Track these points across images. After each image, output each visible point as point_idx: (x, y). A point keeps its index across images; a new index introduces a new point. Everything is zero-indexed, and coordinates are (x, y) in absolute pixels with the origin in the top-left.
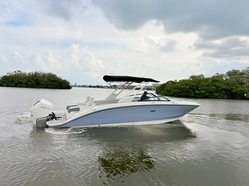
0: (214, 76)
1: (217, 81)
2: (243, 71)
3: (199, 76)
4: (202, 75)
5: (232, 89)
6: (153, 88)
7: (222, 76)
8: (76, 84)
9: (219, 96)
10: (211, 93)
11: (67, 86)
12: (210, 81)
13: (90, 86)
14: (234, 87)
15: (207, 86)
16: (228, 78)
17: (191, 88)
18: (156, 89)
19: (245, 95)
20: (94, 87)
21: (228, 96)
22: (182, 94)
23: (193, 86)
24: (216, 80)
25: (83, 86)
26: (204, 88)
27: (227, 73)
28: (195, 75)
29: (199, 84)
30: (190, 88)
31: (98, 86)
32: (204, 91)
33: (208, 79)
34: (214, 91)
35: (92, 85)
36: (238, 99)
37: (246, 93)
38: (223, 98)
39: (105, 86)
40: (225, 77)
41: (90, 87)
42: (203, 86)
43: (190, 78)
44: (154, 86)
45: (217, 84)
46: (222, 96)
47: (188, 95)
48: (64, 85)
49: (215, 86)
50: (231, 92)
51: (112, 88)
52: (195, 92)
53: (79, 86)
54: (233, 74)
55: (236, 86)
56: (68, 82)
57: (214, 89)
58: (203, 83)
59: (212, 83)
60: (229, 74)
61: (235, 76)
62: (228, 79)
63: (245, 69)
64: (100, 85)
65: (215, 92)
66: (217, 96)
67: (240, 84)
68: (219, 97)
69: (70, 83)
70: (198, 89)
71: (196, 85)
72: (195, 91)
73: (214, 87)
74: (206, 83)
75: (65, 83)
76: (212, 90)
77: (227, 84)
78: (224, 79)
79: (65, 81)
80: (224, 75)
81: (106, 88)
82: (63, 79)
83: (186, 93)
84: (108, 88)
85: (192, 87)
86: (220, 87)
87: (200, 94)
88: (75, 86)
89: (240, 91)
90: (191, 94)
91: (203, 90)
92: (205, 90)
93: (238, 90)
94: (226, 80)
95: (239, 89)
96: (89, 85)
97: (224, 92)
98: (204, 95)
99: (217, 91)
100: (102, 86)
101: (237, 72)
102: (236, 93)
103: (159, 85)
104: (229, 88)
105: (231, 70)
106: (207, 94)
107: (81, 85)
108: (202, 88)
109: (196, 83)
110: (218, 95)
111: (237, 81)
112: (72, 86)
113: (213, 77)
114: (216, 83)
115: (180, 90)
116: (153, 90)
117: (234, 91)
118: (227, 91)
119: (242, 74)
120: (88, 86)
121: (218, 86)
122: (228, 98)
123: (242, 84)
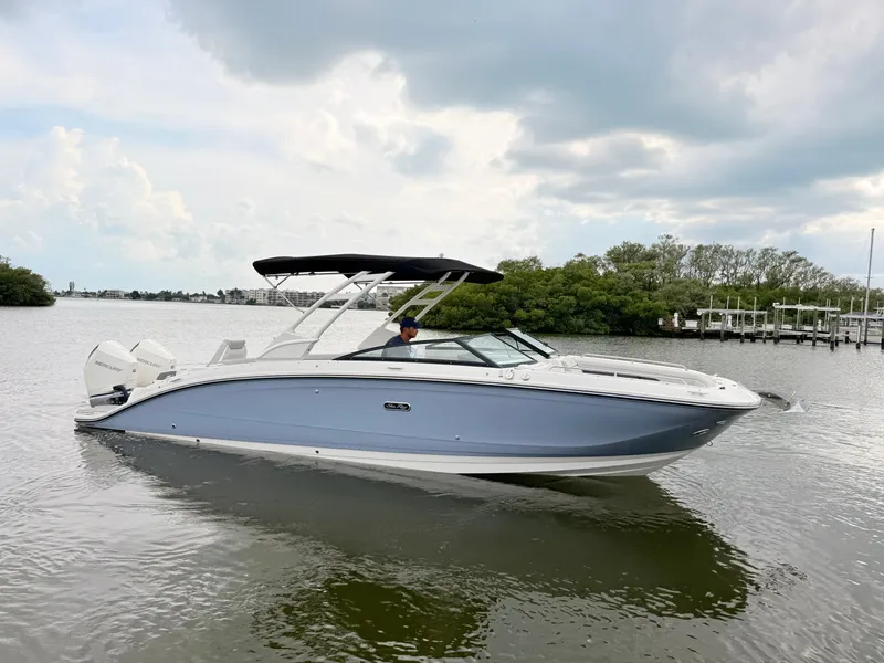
0: (571, 262)
1: (581, 278)
2: (654, 246)
3: (526, 264)
4: (534, 260)
5: (623, 304)
6: (379, 300)
7: (594, 262)
8: (72, 285)
9: (586, 326)
10: (561, 316)
11: (35, 295)
12: (559, 277)
13: (135, 292)
14: (630, 298)
15: (551, 294)
16: (612, 268)
17: (502, 302)
18: (392, 303)
19: (660, 322)
20: (151, 297)
21: (611, 325)
22: (473, 321)
23: (508, 294)
24: (576, 274)
25: (103, 295)
26: (541, 301)
27: (609, 253)
28: (514, 258)
29: (525, 289)
30: (499, 302)
31: (167, 292)
32: (540, 312)
33: (552, 272)
34: (572, 310)
35: (142, 290)
36: (641, 336)
37: (662, 316)
38: (596, 335)
39: (196, 295)
40: (604, 266)
41: (135, 296)
42: (539, 295)
43: (499, 268)
44: (385, 295)
45: (579, 288)
46: (595, 325)
47: (492, 323)
48: (18, 289)
49: (575, 295)
50: (620, 313)
51: (223, 302)
52: (515, 315)
53: (86, 295)
54: (625, 255)
55: (633, 296)
56: (36, 277)
57: (570, 305)
58: (538, 285)
59: (564, 285)
60: (616, 256)
61: (632, 264)
62: (611, 273)
63: (658, 242)
64: (174, 290)
65: (573, 315)
66: (580, 328)
67: (645, 288)
68: (587, 330)
69: (44, 283)
70: (521, 306)
71: (518, 293)
72: (514, 312)
73: (572, 298)
74: (546, 285)
75: (24, 283)
76: (565, 309)
77: (610, 290)
78: (601, 272)
79: (25, 272)
80: (599, 259)
81: (201, 302)
82: (14, 265)
83: (488, 319)
84: (207, 302)
85: (504, 297)
86: (589, 299)
87: (529, 320)
88: (69, 294)
89: (645, 310)
90: (502, 319)
91: (538, 306)
92: (543, 308)
93: (639, 307)
94: (606, 275)
95: (642, 305)
96: (131, 291)
97: (600, 313)
98: (542, 325)
99: (581, 312)
100: (185, 293)
101: (637, 251)
102: (635, 316)
103: (400, 291)
104: (615, 300)
105: (619, 244)
106: (551, 321)
107: (97, 291)
108: (534, 302)
109: (518, 284)
110: (581, 322)
111: (637, 279)
112: (57, 294)
113: (569, 265)
114: (577, 285)
115: (470, 308)
116: (379, 309)
117: (628, 310)
118: (609, 311)
119: (651, 256)
120: (127, 295)
121: (584, 297)
122: (613, 334)
123: (650, 287)
